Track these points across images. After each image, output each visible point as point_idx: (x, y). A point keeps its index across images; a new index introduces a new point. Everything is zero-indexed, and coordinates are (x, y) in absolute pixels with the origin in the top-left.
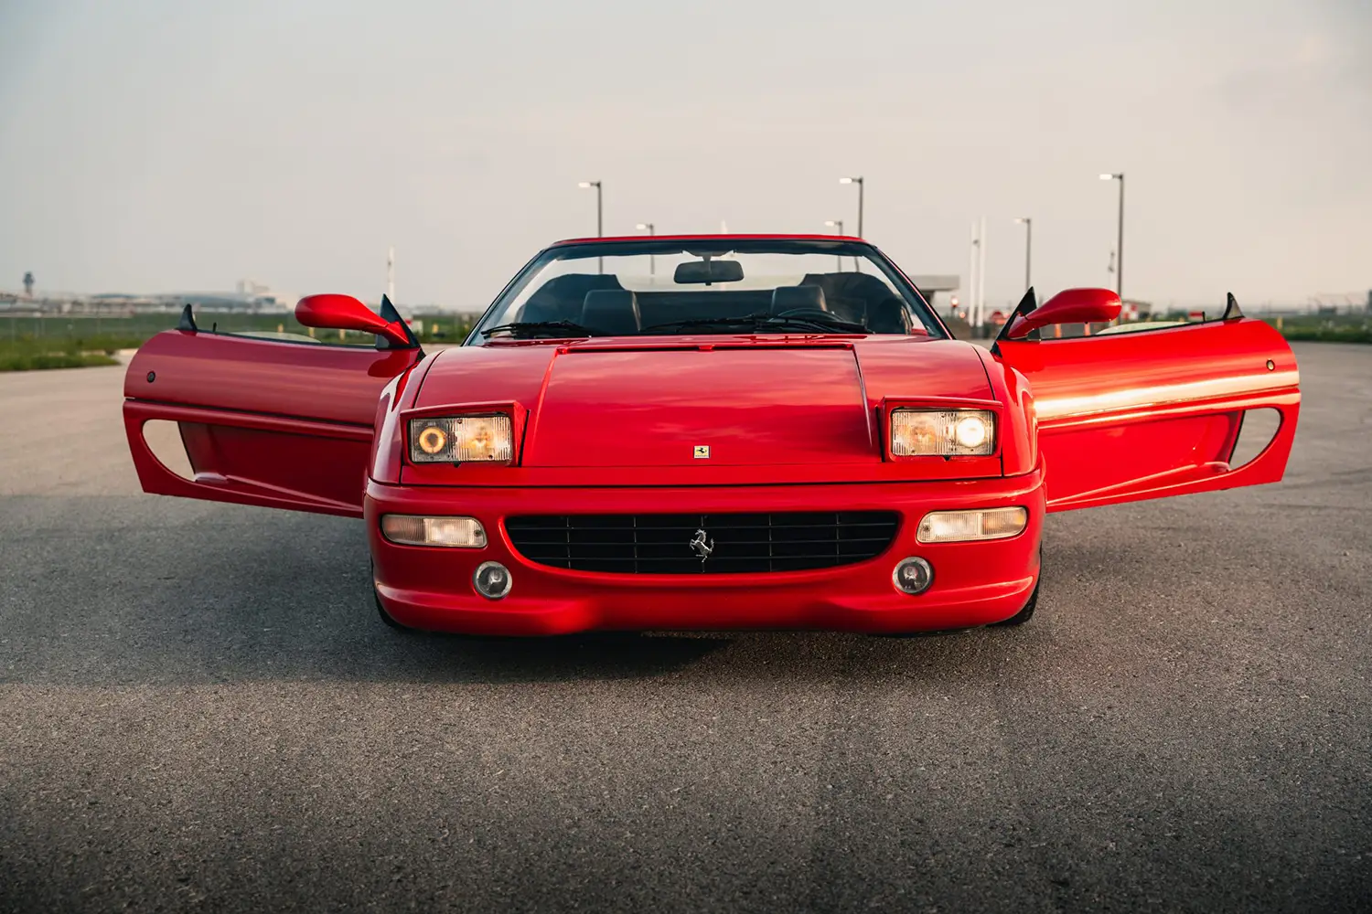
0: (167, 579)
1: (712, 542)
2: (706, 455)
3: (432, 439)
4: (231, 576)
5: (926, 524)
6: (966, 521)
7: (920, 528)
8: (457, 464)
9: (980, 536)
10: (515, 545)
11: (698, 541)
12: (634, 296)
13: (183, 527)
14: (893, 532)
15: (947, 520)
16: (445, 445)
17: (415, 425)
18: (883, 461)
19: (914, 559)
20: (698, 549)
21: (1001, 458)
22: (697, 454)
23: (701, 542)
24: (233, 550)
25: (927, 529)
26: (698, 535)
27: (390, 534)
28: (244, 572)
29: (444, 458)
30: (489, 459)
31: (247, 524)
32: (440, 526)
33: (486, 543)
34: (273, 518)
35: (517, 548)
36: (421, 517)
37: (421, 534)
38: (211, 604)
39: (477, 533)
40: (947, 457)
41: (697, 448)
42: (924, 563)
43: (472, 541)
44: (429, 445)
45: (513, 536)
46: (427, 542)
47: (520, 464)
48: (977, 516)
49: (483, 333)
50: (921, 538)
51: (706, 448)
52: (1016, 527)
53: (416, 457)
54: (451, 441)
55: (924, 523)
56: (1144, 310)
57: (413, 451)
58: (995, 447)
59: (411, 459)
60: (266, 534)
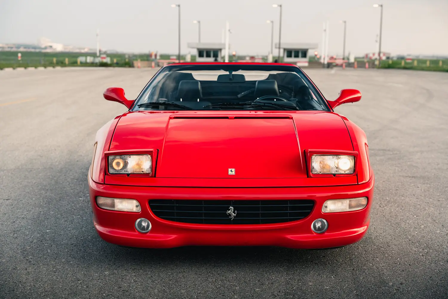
0: (7, 200)
1: (236, 212)
2: (234, 173)
3: (118, 164)
4: (34, 199)
5: (326, 205)
6: (342, 203)
7: (323, 207)
8: (128, 175)
9: (348, 210)
10: (153, 211)
11: (230, 211)
12: (199, 83)
13: (15, 169)
14: (311, 208)
15: (335, 203)
16: (123, 166)
17: (111, 158)
18: (308, 177)
19: (320, 219)
20: (230, 215)
21: (357, 175)
22: (230, 173)
23: (231, 212)
24: (35, 183)
25: (326, 207)
26: (230, 209)
27: (100, 204)
28: (39, 196)
29: (123, 172)
30: (142, 173)
31: (41, 168)
32: (121, 202)
33: (140, 210)
34: (51, 165)
35: (154, 213)
36: (113, 199)
37: (113, 205)
38: (25, 215)
39: (137, 206)
40: (334, 175)
41: (230, 170)
42: (325, 221)
43: (135, 210)
44: (116, 166)
45: (152, 208)
46: (116, 209)
47: (155, 176)
48: (347, 202)
49: (138, 106)
50: (324, 210)
51: (233, 170)
52: (363, 205)
53: (111, 171)
54: (126, 164)
55: (325, 204)
56: (388, 55)
57: (110, 168)
58: (354, 171)
59: (109, 172)
60: (48, 174)
